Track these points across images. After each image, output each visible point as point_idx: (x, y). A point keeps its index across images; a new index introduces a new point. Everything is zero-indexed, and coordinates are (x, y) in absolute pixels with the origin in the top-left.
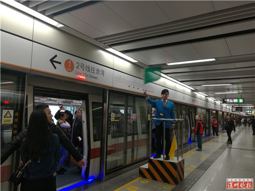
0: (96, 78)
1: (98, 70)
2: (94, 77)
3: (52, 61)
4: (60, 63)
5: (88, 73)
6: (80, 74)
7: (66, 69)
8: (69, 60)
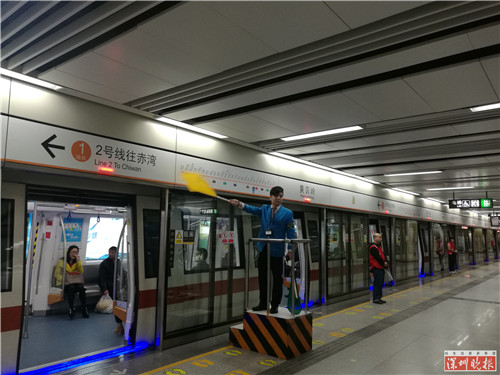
0: (137, 169)
1: (142, 156)
2: (133, 169)
3: (46, 145)
4: (63, 148)
5: (121, 162)
6: (105, 165)
7: (75, 157)
8: (81, 142)
